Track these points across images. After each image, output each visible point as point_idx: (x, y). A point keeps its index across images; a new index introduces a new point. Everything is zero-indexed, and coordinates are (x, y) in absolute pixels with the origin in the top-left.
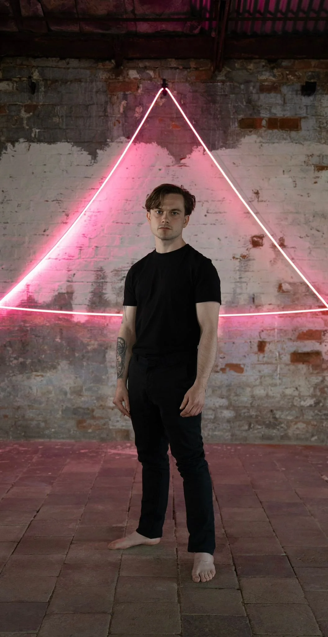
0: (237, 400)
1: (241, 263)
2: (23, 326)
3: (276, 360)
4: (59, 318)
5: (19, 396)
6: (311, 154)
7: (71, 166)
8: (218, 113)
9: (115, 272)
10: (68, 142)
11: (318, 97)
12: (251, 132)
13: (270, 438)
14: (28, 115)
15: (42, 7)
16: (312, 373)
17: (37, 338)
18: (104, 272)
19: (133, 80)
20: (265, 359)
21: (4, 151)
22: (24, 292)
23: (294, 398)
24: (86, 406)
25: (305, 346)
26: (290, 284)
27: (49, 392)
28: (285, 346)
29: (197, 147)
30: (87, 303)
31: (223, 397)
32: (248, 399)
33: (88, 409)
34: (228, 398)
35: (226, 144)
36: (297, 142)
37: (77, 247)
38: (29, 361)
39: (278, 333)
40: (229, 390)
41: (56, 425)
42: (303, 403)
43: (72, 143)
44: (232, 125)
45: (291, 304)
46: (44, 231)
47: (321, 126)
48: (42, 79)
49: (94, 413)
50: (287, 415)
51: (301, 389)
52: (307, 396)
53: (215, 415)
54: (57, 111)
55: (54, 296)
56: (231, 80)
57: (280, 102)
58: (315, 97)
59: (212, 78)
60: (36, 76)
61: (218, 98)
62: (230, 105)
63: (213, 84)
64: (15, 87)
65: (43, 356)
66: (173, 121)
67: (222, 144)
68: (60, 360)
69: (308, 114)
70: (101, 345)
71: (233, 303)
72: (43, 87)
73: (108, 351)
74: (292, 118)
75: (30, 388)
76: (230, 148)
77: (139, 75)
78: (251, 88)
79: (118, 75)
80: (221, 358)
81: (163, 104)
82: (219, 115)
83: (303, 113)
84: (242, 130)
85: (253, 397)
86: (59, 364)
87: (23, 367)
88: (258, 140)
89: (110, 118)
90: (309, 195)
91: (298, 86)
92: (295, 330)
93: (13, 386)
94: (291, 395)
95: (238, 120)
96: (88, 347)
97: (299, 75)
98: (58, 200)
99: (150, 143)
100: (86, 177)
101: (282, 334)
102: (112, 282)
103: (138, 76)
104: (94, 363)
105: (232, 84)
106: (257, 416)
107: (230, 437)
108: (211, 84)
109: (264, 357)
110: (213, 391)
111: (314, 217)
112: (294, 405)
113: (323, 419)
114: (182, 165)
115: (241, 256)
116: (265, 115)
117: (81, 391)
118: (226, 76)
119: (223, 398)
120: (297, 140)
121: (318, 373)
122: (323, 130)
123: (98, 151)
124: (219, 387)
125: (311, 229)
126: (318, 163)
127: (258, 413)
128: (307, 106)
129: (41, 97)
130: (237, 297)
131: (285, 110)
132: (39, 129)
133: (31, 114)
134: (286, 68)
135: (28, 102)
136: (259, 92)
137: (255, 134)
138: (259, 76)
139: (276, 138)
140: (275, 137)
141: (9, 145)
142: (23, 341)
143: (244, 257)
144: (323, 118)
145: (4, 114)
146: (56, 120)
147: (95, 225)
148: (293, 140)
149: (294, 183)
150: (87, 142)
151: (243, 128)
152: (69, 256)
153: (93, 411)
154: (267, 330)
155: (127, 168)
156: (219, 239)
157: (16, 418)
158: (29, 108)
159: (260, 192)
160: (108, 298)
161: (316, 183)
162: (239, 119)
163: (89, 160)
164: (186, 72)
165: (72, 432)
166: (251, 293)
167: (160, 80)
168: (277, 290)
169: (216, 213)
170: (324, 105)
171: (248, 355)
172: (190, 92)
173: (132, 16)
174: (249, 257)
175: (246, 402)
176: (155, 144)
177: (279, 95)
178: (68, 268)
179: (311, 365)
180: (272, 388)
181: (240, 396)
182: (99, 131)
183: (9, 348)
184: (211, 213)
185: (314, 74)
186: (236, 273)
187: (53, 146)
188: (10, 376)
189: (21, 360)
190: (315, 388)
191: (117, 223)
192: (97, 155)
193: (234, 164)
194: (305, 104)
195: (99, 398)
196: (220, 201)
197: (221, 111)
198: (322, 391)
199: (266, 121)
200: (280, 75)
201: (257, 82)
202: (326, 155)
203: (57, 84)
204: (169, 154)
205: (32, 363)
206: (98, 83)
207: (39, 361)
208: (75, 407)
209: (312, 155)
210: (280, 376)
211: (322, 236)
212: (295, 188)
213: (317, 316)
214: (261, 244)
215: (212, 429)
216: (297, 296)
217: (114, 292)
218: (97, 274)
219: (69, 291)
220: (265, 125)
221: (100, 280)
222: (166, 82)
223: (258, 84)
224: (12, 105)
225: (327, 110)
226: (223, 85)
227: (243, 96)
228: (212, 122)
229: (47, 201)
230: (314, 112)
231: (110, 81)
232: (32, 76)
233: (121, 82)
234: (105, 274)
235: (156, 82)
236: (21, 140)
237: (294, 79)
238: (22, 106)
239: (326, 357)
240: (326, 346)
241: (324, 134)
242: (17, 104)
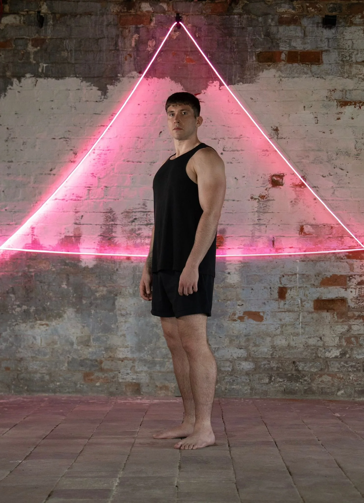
0: (257, 351)
1: (260, 204)
2: (27, 271)
3: (298, 307)
4: (65, 262)
5: (22, 347)
6: (334, 89)
7: (80, 102)
8: (235, 46)
9: (126, 214)
10: (77, 77)
11: (341, 29)
12: (269, 66)
13: (292, 392)
14: (35, 49)
16: (337, 322)
17: (42, 284)
18: (114, 214)
19: (146, 13)
20: (286, 307)
21: (10, 87)
22: (28, 235)
23: (318, 349)
24: (94, 357)
25: (329, 292)
26: (312, 225)
27: (54, 342)
28: (307, 292)
29: (213, 82)
30: (96, 247)
31: (241, 347)
32: (268, 350)
33: (96, 361)
34: (246, 348)
35: (243, 79)
36: (319, 76)
37: (85, 187)
38: (33, 309)
39: (299, 279)
40: (248, 340)
41: (61, 378)
42: (328, 354)
43: (81, 78)
44: (250, 59)
45: (314, 247)
46: (51, 170)
47: (344, 59)
48: (50, 13)
49: (103, 365)
50: (311, 367)
51: (326, 339)
52: (332, 346)
53: (233, 367)
54: (66, 44)
55: (60, 240)
56: (248, 12)
57: (300, 35)
58: (337, 30)
59: (229, 11)
60: (44, 9)
61: (235, 31)
62: (247, 38)
63: (229, 17)
64: (22, 20)
65: (48, 304)
66: (187, 55)
67: (239, 79)
68: (66, 308)
69: (330, 47)
71: (252, 246)
72: (52, 20)
73: (118, 297)
74: (313, 51)
75: (34, 338)
76: (247, 83)
77: (152, 8)
78: (270, 21)
79: (129, 8)
80: (239, 305)
81: (177, 37)
82: (236, 48)
83: (324, 46)
84: (260, 64)
85: (273, 347)
86: (65, 312)
87: (26, 316)
88: (277, 75)
89: (121, 52)
90: (332, 131)
91: (319, 19)
92: (318, 275)
93: (16, 336)
94: (314, 346)
95: (255, 53)
96: (96, 294)
97: (320, 7)
98: (66, 137)
99: (163, 77)
100: (95, 114)
101: (304, 280)
102: (122, 225)
103: (150, 9)
104: (103, 311)
105: (249, 16)
106: (278, 368)
107: (249, 391)
108: (228, 16)
109: (285, 304)
110: (231, 341)
111: (337, 154)
112: (318, 357)
113: (350, 372)
115: (259, 197)
116: (284, 48)
117: (89, 341)
118: (242, 8)
119: (240, 349)
120: (318, 74)
121: (343, 322)
122: (346, 64)
124: (237, 337)
125: (334, 168)
126: (341, 98)
127: (280, 365)
128: (328, 39)
129: (49, 31)
130: (255, 240)
131: (305, 44)
132: (46, 64)
133: (39, 48)
136: (278, 24)
137: (274, 68)
138: (278, 9)
140: (295, 71)
141: (15, 81)
142: (27, 287)
143: (262, 197)
144: (346, 51)
145: (10, 48)
146: (65, 54)
147: (105, 164)
148: (314, 75)
149: (316, 119)
150: (98, 77)
151: (260, 62)
152: (77, 197)
153: (101, 362)
154: (288, 275)
155: (139, 104)
156: (236, 178)
157: (18, 370)
158: (36, 42)
159: (279, 129)
160: (118, 241)
161: (339, 119)
162: (257, 53)
163: (99, 96)
164: (201, 5)
165: (78, 386)
166: (271, 236)
167: (173, 13)
168: (298, 232)
169: (233, 151)
170: (347, 38)
171: (268, 302)
172: (205, 25)
174: (268, 197)
175: (266, 353)
176: (168, 79)
177: (299, 28)
178: (75, 210)
179: (336, 313)
180: (294, 338)
181: (260, 346)
182: (109, 66)
183: (12, 295)
184: (228, 151)
185: (335, 6)
186: (255, 214)
187: (61, 81)
188: (13, 325)
189: (25, 307)
190: (340, 338)
191: (128, 161)
192: (107, 91)
193: (252, 99)
194: (326, 37)
195: (107, 349)
196: (237, 138)
197: (237, 44)
198: (348, 341)
199: (285, 54)
200: (300, 8)
201: (276, 14)
202: (349, 90)
203: (66, 17)
204: (183, 89)
205: (37, 312)
206: (109, 16)
207: (44, 309)
208: (81, 358)
209: (334, 90)
210: (302, 324)
211: (346, 175)
212: (317, 124)
213: (342, 261)
214: (281, 183)
215: (230, 382)
216: (320, 239)
217: (124, 236)
218: (106, 215)
219: (77, 234)
220: (284, 59)
221: (110, 222)
222: (180, 15)
223: (277, 17)
224: (19, 39)
225: (350, 43)
226: (240, 17)
227: (261, 29)
228: (229, 56)
229: (54, 139)
230: (336, 45)
231: (121, 14)
232: (40, 9)
233: (133, 15)
234: (115, 216)
235: (169, 16)
236: (28, 75)
237: (315, 11)
238: (29, 40)
239: (352, 305)
240: (351, 292)
241: (347, 67)
242: (24, 38)
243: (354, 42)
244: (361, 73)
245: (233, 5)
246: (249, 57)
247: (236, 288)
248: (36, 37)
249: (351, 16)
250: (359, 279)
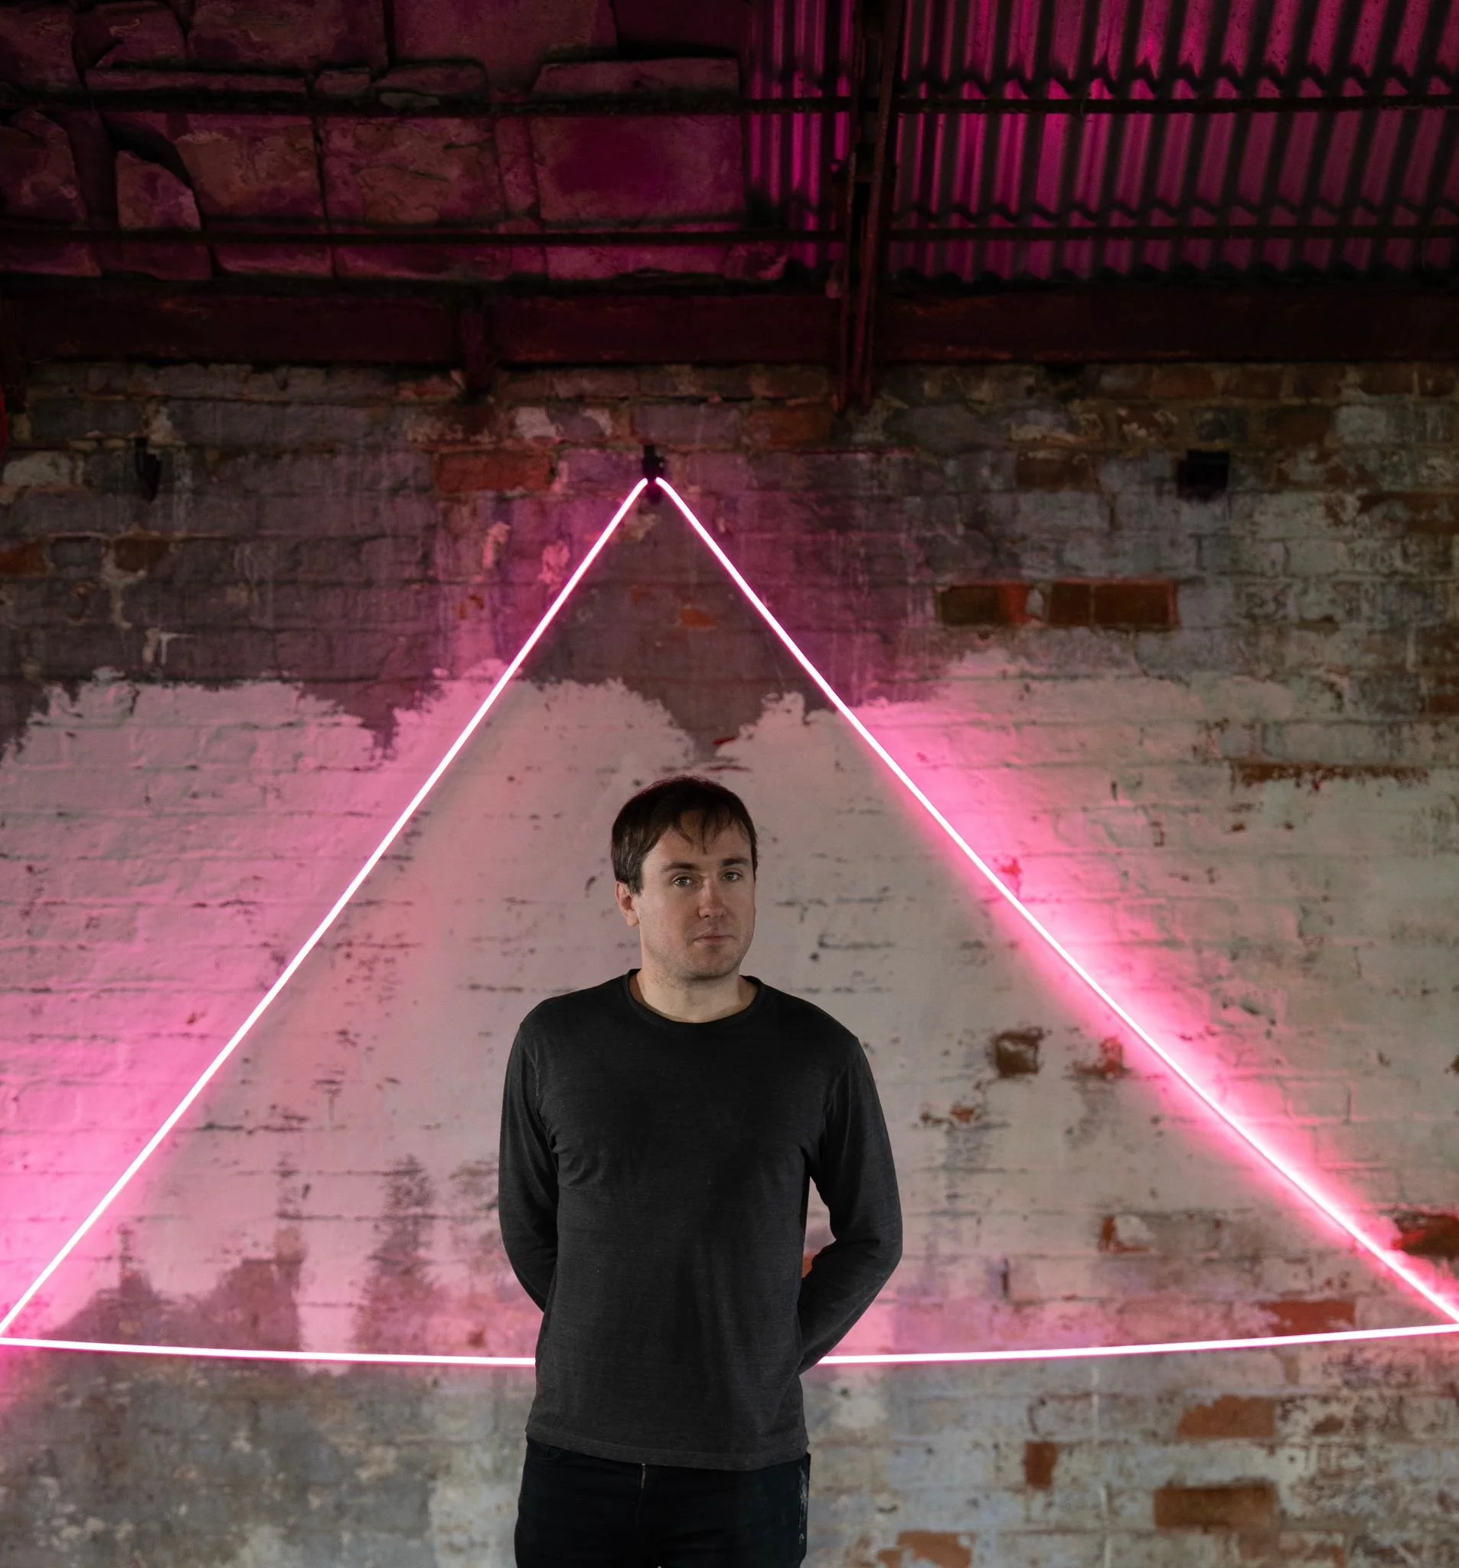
1: (956, 1138)
2: (103, 1390)
3: (1098, 1516)
6: (1219, 718)
7: (294, 770)
8: (858, 565)
9: (465, 1178)
10: (285, 681)
11: (1243, 502)
12: (985, 636)
14: (130, 579)
15: (197, 202)
17: (160, 1439)
18: (424, 1180)
19: (535, 445)
20: (1055, 1514)
21: (37, 716)
22: (109, 1258)
25: (1211, 1462)
26: (1145, 1216)
28: (1131, 1462)
29: (781, 698)
30: (357, 1301)
35: (891, 683)
36: (1163, 672)
37: (319, 1082)
38: (124, 1530)
39: (1102, 1412)
43: (300, 684)
44: (914, 610)
45: (1152, 1295)
46: (192, 1021)
47: (1257, 611)
48: (182, 443)
54: (241, 561)
55: (226, 1274)
56: (907, 441)
57: (1097, 521)
58: (1230, 505)
59: (836, 437)
60: (161, 430)
61: (859, 512)
62: (903, 536)
63: (838, 458)
64: (79, 472)
65: (183, 1510)
66: (686, 599)
67: (874, 684)
68: (249, 1526)
69: (1204, 569)
70: (410, 1466)
71: (925, 1292)
72: (189, 472)
73: (439, 1484)
74: (1143, 582)
76: (906, 699)
77: (558, 428)
79: (474, 427)
80: (882, 1510)
81: (648, 534)
82: (862, 573)
83: (1184, 562)
84: (951, 629)
86: (244, 1541)
87: (102, 1555)
88: (1012, 669)
89: (446, 589)
90: (1215, 874)
91: (1163, 464)
92: (1170, 1396)
95: (934, 591)
96: (358, 1471)
97: (1169, 422)
98: (244, 898)
99: (598, 680)
100: (352, 814)
101: (1118, 1416)
102: (453, 1218)
104: (383, 1536)
105: (911, 456)
108: (833, 458)
109: (1049, 1505)
111: (1234, 957)
114: (720, 764)
115: (952, 1113)
116: (1037, 570)
118: (886, 427)
120: (1164, 666)
122: (1265, 628)
123: (401, 715)
125: (1225, 1006)
126: (1245, 754)
128: (1198, 538)
129: (180, 512)
131: (1115, 555)
132: (168, 630)
133: (142, 573)
134: (1117, 396)
135: (132, 531)
136: (1014, 484)
137: (1002, 644)
138: (1013, 427)
139: (1084, 660)
140: (1079, 655)
141: (57, 693)
142: (103, 1450)
143: (963, 1114)
144: (1265, 581)
145: (37, 575)
146: (238, 596)
147: (388, 998)
148: (1150, 669)
149: (1157, 829)
150: (360, 679)
151: (953, 623)
152: (288, 1118)
154: (1061, 1399)
155: (511, 779)
158: (132, 553)
159: (1022, 864)
160: (438, 1277)
161: (1238, 828)
162: (940, 589)
163: (365, 749)
164: (733, 415)
166: (996, 1256)
167: (634, 443)
168: (1095, 1241)
169: (856, 946)
170: (1265, 533)
171: (987, 1497)
172: (749, 487)
173: (528, 227)
174: (986, 1113)
176: (617, 687)
177: (1092, 499)
178: (282, 1164)
179: (1235, 1536)
182: (402, 640)
183: (49, 1481)
184: (837, 947)
185: (1223, 417)
186: (938, 1176)
187: (224, 694)
189: (94, 1524)
191: (474, 987)
192: (395, 729)
193: (922, 758)
194: (1189, 531)
196: (870, 900)
197: (869, 559)
199: (1043, 594)
200: (1093, 424)
201: (1007, 449)
202: (1276, 723)
203: (241, 460)
204: (670, 724)
205: (139, 1540)
206: (400, 457)
207: (167, 1528)
209: (1222, 725)
211: (1269, 1034)
212: (1159, 849)
214: (1031, 1064)
216: (1176, 1265)
217: (461, 1257)
218: (396, 1184)
219: (287, 1251)
220: (1039, 612)
221: (407, 1207)
222: (659, 454)
223: (1011, 457)
224: (69, 540)
225: (1276, 551)
226: (876, 460)
227: (954, 501)
228: (836, 600)
229: (202, 905)
230: (1227, 561)
231: (444, 450)
232: (145, 432)
233: (488, 453)
234: (427, 1185)
235: (620, 454)
236: (104, 673)
237: (1150, 435)
238: (108, 545)
239: (1293, 1505)
240: (1292, 1459)
241: (1267, 641)
242: (87, 539)
243: (1292, 545)
244: (1319, 659)
245: (851, 414)
246: (910, 607)
247: (871, 1447)
248: (131, 533)
249: (1279, 454)
250: (1318, 1412)
